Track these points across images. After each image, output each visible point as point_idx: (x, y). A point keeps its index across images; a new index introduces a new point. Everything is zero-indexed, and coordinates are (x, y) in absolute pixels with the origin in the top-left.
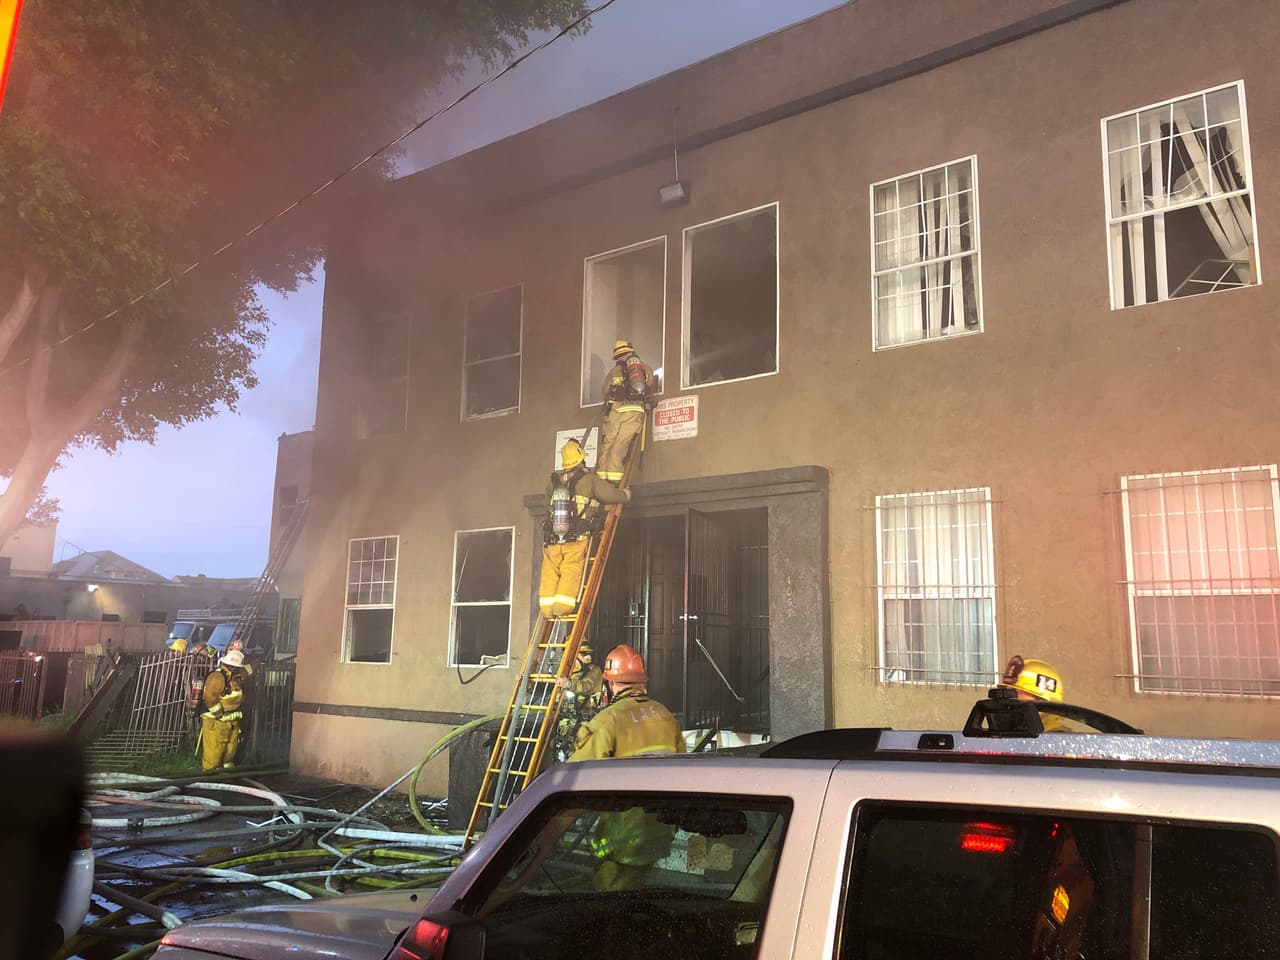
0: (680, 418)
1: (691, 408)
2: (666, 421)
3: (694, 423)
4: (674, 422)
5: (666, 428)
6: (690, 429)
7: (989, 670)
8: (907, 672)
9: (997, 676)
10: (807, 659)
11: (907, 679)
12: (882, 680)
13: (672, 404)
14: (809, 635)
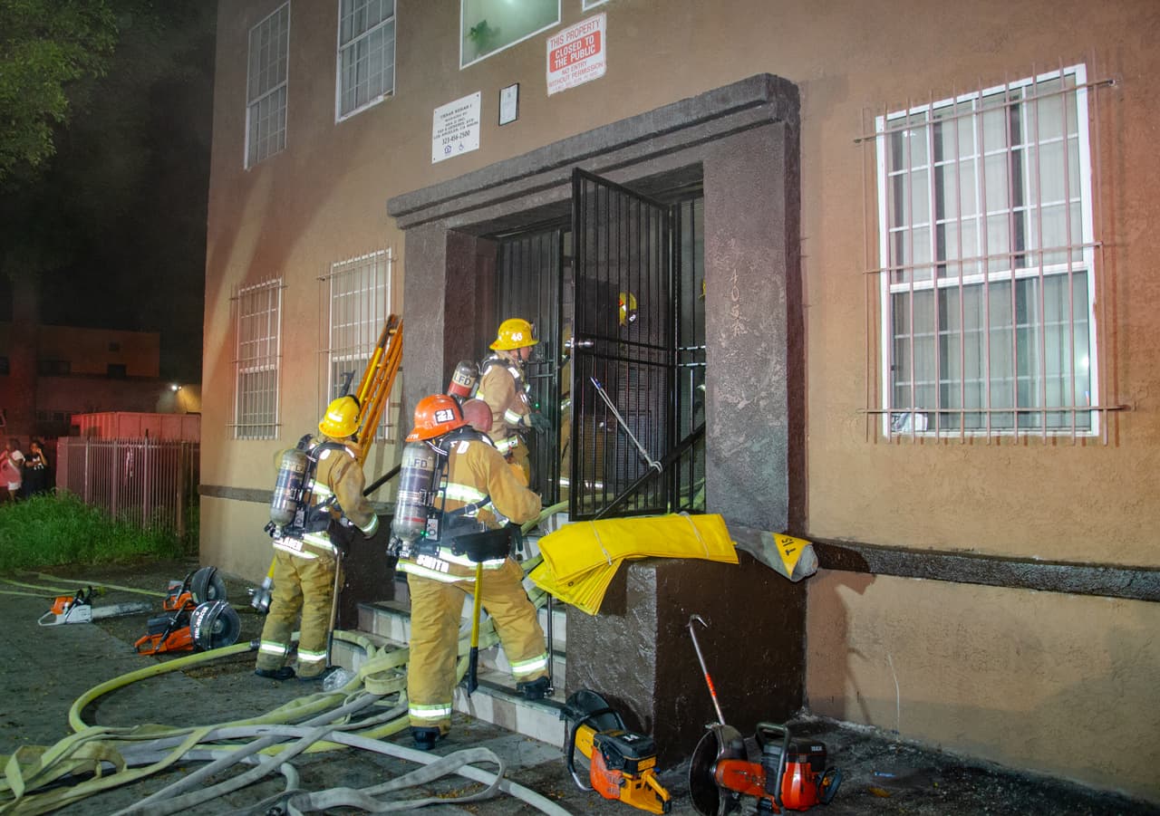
0: (582, 53)
1: (597, 35)
2: (564, 62)
3: (601, 57)
4: (575, 61)
5: (564, 73)
6: (595, 66)
7: (1080, 404)
8: (930, 415)
9: (1095, 416)
10: (762, 403)
11: (930, 427)
12: (885, 432)
13: (570, 35)
14: (766, 362)
